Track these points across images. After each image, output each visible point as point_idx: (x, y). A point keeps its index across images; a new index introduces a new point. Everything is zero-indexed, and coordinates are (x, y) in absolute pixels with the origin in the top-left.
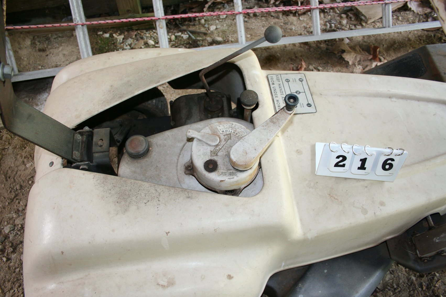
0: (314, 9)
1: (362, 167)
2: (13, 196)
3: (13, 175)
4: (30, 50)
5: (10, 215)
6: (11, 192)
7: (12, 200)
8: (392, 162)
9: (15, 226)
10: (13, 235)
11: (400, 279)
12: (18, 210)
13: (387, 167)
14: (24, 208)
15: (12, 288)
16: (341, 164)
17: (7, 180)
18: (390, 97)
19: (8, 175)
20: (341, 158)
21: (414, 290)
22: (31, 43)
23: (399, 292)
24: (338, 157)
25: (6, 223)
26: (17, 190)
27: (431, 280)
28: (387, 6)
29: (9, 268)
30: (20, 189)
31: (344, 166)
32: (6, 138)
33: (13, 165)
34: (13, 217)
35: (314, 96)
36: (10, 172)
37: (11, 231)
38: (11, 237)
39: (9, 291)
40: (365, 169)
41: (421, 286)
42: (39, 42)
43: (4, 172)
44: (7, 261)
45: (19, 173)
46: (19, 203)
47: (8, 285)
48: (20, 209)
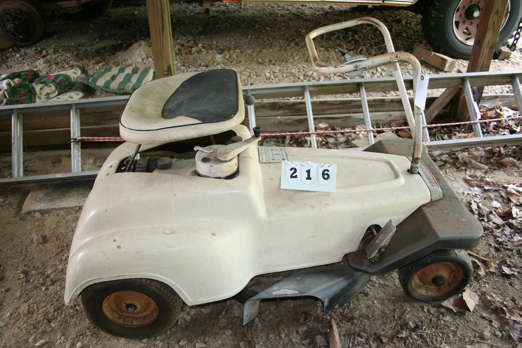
0: (312, 134)
1: (309, 178)
2: (59, 251)
3: (62, 238)
4: (92, 166)
5: (55, 263)
6: (58, 248)
7: (58, 254)
8: (328, 173)
9: (56, 269)
10: (54, 275)
11: (375, 312)
12: (62, 260)
13: (326, 176)
14: (67, 258)
15: (45, 306)
16: (294, 175)
17: (57, 240)
18: (343, 158)
19: (59, 238)
20: (293, 171)
21: (387, 319)
22: (93, 162)
23: (374, 320)
24: (291, 170)
25: (50, 268)
26: (64, 246)
27: (403, 313)
28: (369, 133)
29: (46, 294)
30: (66, 246)
31: (296, 177)
32: (63, 215)
33: (64, 232)
34: (56, 264)
35: (288, 156)
36: (60, 236)
37: (52, 272)
38: (52, 276)
39: (43, 308)
40: (310, 179)
41: (394, 317)
42: (100, 161)
43: (55, 236)
44: (45, 290)
45: (67, 237)
46: (63, 255)
47: (43, 304)
48: (63, 259)
